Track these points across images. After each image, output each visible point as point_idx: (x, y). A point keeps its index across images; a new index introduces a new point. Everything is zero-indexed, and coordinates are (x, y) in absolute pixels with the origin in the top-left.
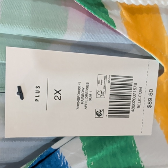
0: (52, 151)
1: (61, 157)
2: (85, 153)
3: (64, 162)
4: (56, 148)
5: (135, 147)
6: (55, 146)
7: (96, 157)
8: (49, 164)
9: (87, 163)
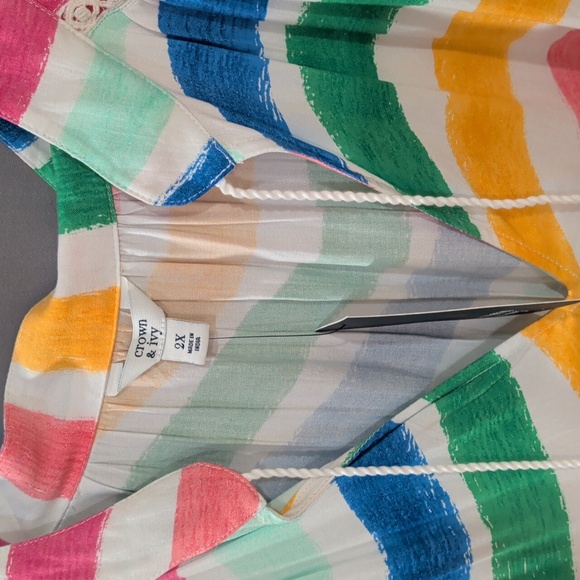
0: (393, 427)
1: (408, 436)
2: (445, 431)
3: (412, 446)
4: (400, 422)
5: (530, 421)
6: (397, 420)
7: (464, 437)
8: (390, 446)
9: (449, 447)
